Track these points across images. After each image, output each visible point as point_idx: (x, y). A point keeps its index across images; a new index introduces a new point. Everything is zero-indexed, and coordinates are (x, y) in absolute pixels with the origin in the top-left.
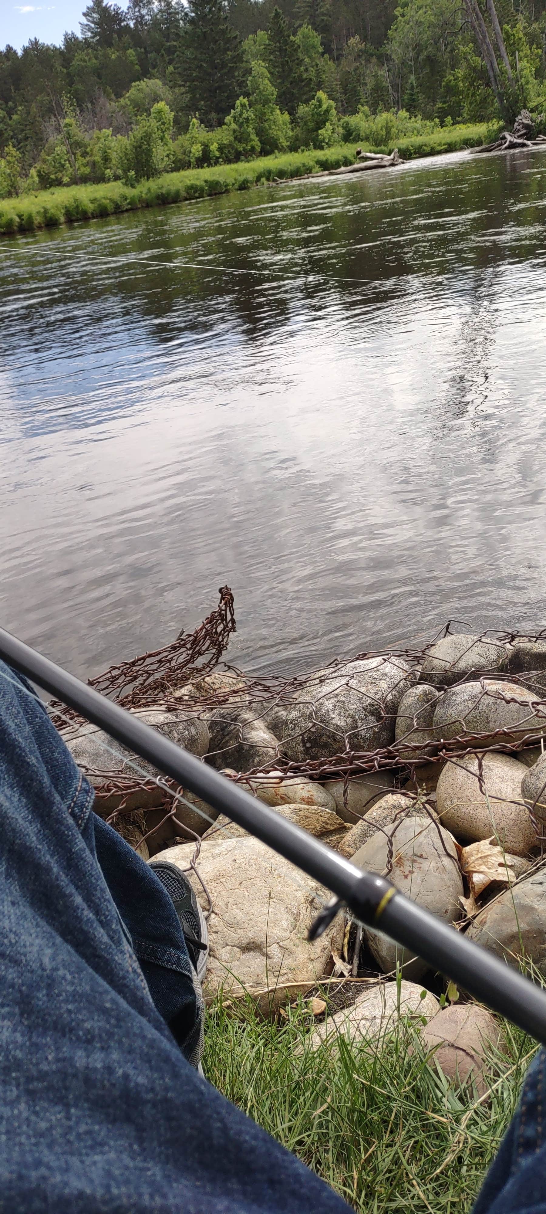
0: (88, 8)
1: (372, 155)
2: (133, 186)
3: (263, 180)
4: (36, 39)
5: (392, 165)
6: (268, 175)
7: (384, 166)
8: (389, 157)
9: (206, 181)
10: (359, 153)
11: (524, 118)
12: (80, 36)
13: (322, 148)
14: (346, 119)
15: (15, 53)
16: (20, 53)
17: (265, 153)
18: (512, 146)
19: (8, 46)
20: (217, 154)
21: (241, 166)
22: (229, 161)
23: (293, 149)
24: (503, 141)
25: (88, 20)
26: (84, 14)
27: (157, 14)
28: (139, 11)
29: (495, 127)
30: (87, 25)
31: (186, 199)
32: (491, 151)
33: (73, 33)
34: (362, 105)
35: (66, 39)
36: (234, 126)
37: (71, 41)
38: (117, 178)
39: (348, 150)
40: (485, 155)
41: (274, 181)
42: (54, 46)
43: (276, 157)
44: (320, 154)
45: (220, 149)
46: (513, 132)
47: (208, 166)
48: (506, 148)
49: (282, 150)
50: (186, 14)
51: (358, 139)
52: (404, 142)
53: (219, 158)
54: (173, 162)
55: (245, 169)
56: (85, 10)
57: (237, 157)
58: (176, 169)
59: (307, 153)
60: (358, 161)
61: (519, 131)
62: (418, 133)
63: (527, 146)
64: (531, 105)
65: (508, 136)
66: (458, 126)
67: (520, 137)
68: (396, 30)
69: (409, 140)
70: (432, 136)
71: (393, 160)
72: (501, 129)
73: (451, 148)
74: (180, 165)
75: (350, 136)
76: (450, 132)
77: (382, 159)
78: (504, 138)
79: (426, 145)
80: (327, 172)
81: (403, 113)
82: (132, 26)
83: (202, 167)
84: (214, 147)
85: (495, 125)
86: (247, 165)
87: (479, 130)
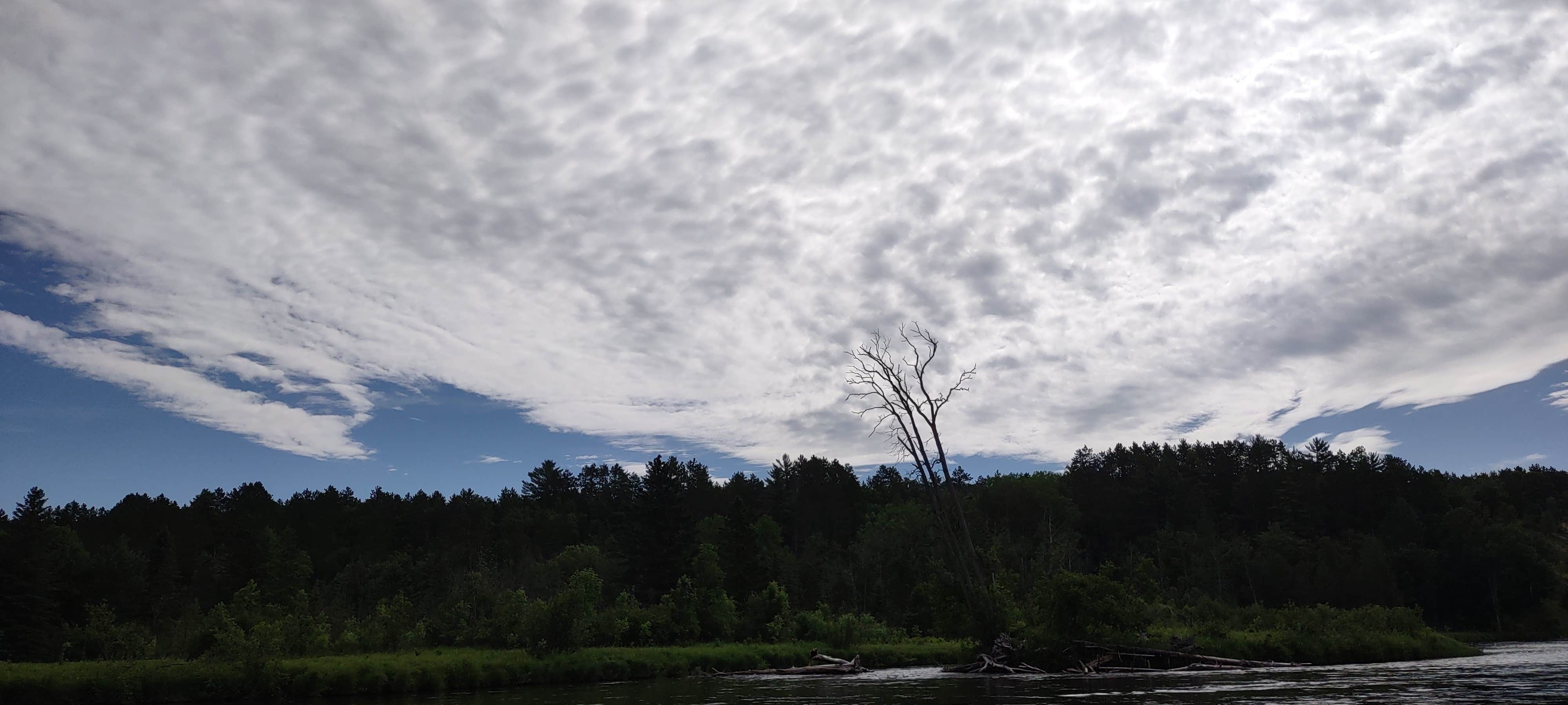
0: (536, 469)
1: (830, 658)
2: (539, 657)
3: (698, 668)
4: (470, 490)
5: (853, 672)
6: (705, 663)
7: (843, 673)
8: (849, 663)
9: (629, 662)
10: (814, 653)
11: (1003, 641)
12: (520, 493)
13: (772, 642)
14: (803, 614)
15: (443, 500)
16: (448, 500)
17: (705, 638)
18: (991, 670)
19: (437, 492)
20: (649, 633)
21: (675, 650)
22: (661, 643)
23: (738, 638)
24: (981, 663)
25: (533, 480)
26: (530, 474)
27: (610, 484)
28: (591, 479)
29: (971, 646)
30: (531, 484)
31: (602, 680)
32: (967, 672)
33: (513, 490)
34: (823, 602)
35: (503, 494)
36: (672, 604)
37: (508, 496)
38: (522, 645)
39: (801, 648)
40: (961, 675)
41: (711, 671)
42: (489, 499)
43: (717, 645)
44: (768, 648)
45: (653, 628)
46: (992, 656)
47: (635, 645)
48: (984, 671)
49: (726, 639)
50: (641, 490)
51: (812, 638)
52: (868, 647)
53: (649, 638)
54: (595, 636)
55: (679, 654)
56: (532, 471)
57: (671, 640)
58: (597, 644)
59: (753, 646)
60: (813, 662)
61: (998, 654)
62: (884, 640)
63: (1009, 672)
64: (1012, 629)
65: (986, 658)
66: (929, 639)
67: (998, 661)
68: (864, 532)
69: (873, 646)
70: (898, 646)
71: (853, 666)
72: (977, 650)
73: (921, 662)
74: (603, 639)
75: (805, 632)
76: (920, 643)
77: (841, 663)
78: (982, 660)
79: (892, 655)
80: (774, 670)
81: (867, 617)
82: (580, 491)
83: (628, 646)
84: (646, 625)
85: (970, 644)
86: (682, 650)
87: (955, 645)
